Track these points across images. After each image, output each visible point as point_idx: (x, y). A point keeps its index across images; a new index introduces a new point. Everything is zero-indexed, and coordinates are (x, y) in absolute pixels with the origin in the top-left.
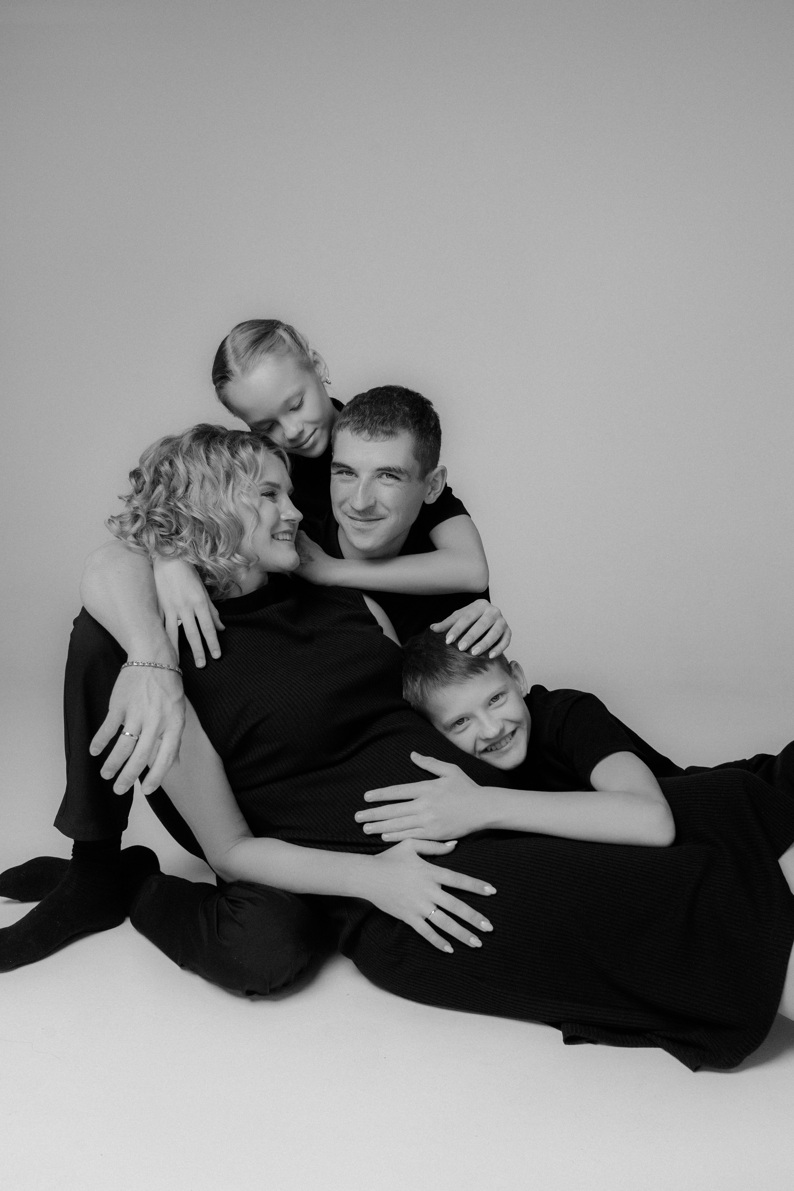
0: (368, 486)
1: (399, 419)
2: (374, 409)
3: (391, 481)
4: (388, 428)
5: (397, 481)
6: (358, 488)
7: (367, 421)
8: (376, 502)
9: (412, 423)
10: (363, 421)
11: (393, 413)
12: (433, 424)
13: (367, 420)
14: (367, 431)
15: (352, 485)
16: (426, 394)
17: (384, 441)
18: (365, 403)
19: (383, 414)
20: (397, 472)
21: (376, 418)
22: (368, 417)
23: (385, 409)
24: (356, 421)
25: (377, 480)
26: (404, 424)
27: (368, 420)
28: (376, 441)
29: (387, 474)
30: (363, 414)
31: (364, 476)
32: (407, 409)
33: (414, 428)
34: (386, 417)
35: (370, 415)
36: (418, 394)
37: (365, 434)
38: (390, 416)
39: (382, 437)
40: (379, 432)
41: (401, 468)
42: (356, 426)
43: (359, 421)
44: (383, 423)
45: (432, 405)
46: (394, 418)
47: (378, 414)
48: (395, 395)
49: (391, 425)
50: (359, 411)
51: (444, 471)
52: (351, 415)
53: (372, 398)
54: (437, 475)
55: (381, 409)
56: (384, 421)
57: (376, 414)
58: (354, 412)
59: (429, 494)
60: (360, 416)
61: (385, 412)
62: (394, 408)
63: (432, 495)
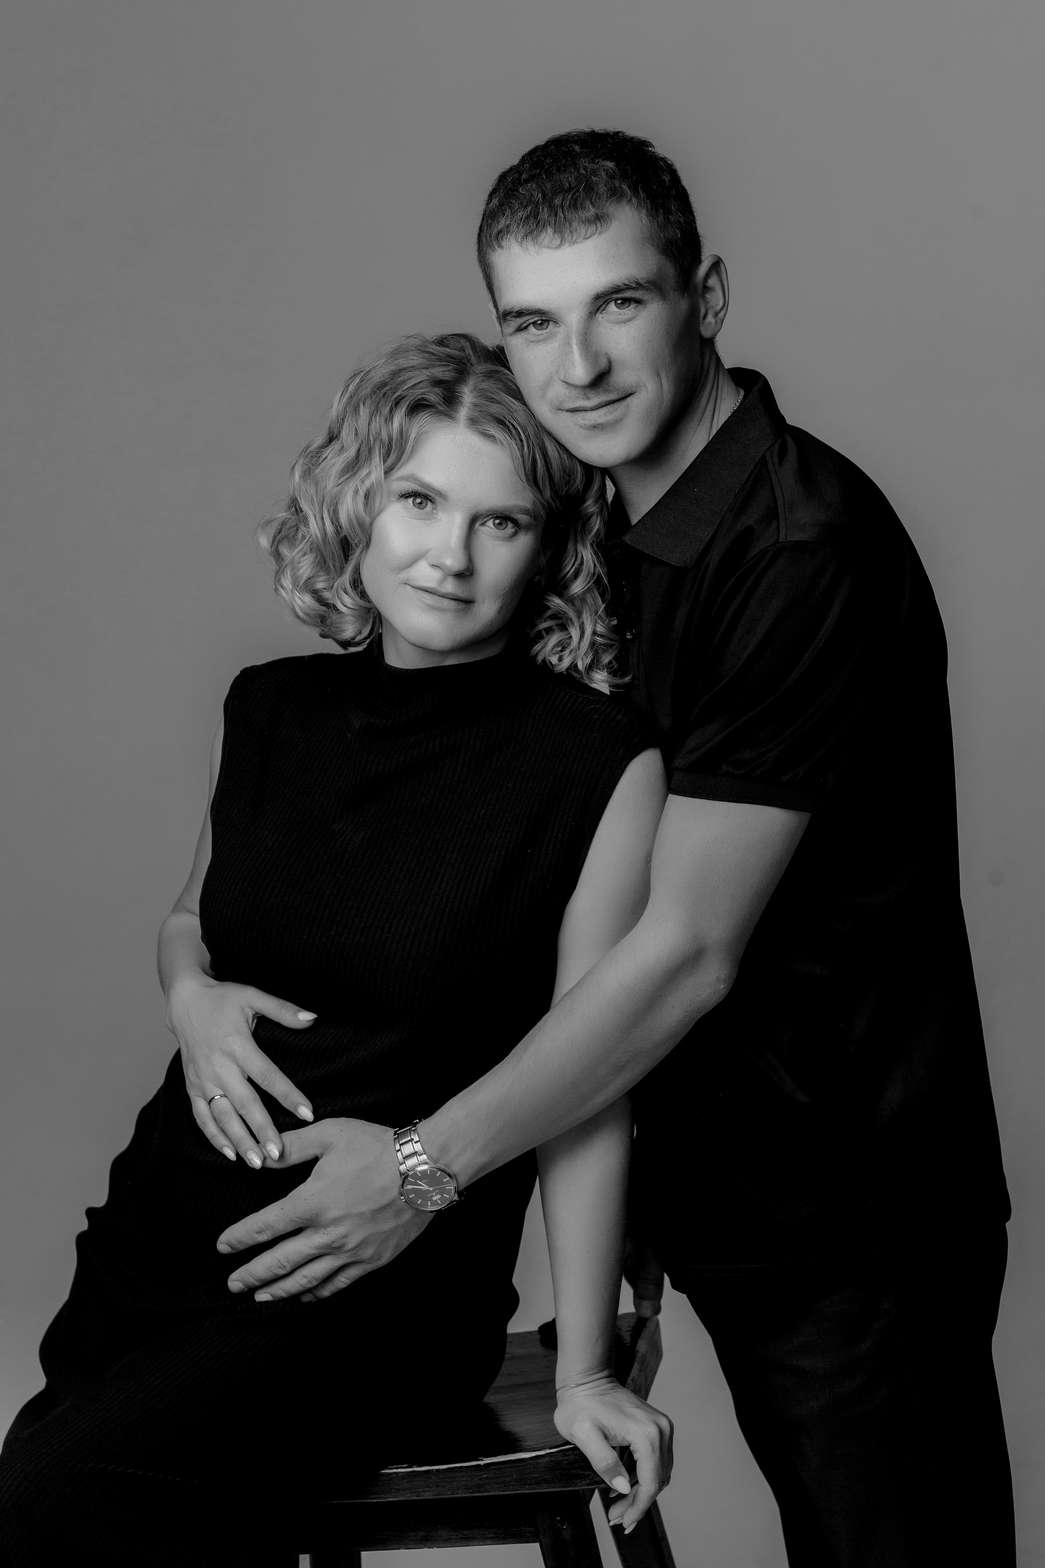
0: (588, 338)
1: (602, 189)
2: (548, 186)
3: (628, 312)
4: (589, 211)
5: (640, 306)
6: (568, 343)
7: (544, 213)
8: (609, 360)
9: (629, 187)
10: (535, 215)
11: (587, 181)
12: (667, 178)
13: (543, 209)
14: (550, 230)
15: (553, 344)
16: (633, 130)
17: (589, 237)
18: (526, 181)
19: (570, 189)
20: (633, 290)
21: (557, 201)
23: (567, 178)
24: (521, 219)
25: (599, 316)
26: (615, 194)
27: (546, 210)
28: (574, 243)
29: (615, 300)
30: (530, 202)
31: (573, 318)
32: (610, 165)
34: (578, 191)
35: (544, 197)
36: (617, 133)
37: (548, 236)
38: (585, 187)
39: (583, 230)
40: (574, 225)
41: (639, 277)
43: (527, 217)
44: (575, 205)
46: (592, 189)
47: (560, 192)
48: (577, 148)
49: (592, 204)
50: (519, 198)
51: (717, 265)
52: (508, 212)
53: (536, 169)
54: (707, 276)
55: (561, 182)
56: (576, 200)
57: (555, 194)
58: (511, 203)
59: (705, 317)
60: (525, 207)
61: (570, 184)
62: (584, 172)
63: (710, 318)
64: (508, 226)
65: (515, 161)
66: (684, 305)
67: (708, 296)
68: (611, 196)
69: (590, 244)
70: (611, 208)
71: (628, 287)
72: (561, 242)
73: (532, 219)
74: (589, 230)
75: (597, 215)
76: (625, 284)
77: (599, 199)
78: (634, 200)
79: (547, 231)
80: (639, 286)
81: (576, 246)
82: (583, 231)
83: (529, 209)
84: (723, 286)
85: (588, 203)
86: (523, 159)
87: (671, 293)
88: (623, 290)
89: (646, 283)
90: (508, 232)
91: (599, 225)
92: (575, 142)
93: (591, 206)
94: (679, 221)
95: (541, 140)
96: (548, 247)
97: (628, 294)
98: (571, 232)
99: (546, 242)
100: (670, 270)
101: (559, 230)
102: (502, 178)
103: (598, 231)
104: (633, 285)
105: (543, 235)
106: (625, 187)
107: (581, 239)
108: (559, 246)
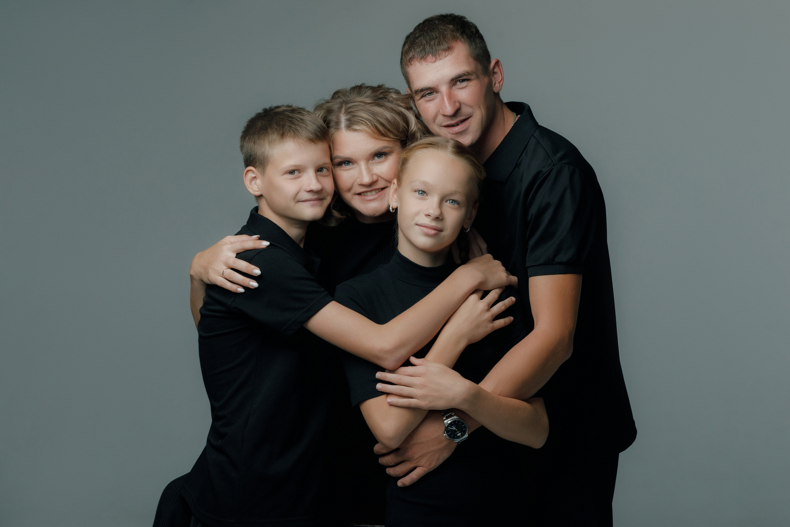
0: (450, 96)
1: (449, 36)
2: (428, 38)
3: (464, 84)
4: (445, 46)
5: (469, 82)
6: (443, 99)
7: (427, 49)
8: (460, 105)
9: (460, 35)
10: (424, 49)
11: (443, 34)
12: (474, 30)
13: (427, 47)
14: (431, 55)
15: (437, 101)
16: (458, 12)
17: (447, 56)
18: (418, 37)
19: (437, 38)
20: (467, 75)
21: (432, 43)
22: (427, 45)
23: (435, 34)
24: (419, 52)
25: (454, 88)
26: (455, 38)
27: (428, 47)
28: (441, 59)
29: (459, 81)
30: (421, 45)
31: (444, 89)
32: (451, 26)
33: (463, 37)
34: (440, 38)
35: (427, 42)
36: (452, 14)
37: (430, 58)
38: (443, 37)
40: (440, 52)
41: (468, 70)
42: (421, 55)
43: (421, 51)
44: (439, 44)
45: (466, 18)
46: (445, 37)
47: (433, 40)
48: (437, 22)
49: (446, 43)
50: (416, 44)
51: (497, 63)
52: (413, 50)
53: (422, 31)
54: (494, 68)
55: (432, 35)
56: (440, 42)
57: (431, 40)
58: (414, 46)
59: (495, 84)
60: (420, 47)
61: (436, 36)
62: (441, 30)
63: (497, 85)
64: (414, 56)
65: (412, 30)
66: (486, 80)
67: (495, 76)
68: (453, 39)
69: (447, 59)
70: (454, 44)
71: (464, 75)
72: (436, 59)
73: (423, 51)
74: (446, 53)
75: (449, 47)
76: (463, 74)
77: (449, 40)
78: (462, 39)
79: (429, 56)
80: (468, 74)
81: (442, 60)
82: (444, 54)
83: (421, 48)
84: (501, 71)
85: (444, 42)
86: (415, 29)
87: (481, 75)
88: (462, 76)
89: (471, 72)
90: (414, 58)
91: (450, 51)
92: (436, 20)
93: (446, 44)
94: (481, 47)
95: (421, 21)
96: (431, 62)
97: (465, 77)
98: (439, 55)
99: (429, 60)
100: (480, 67)
101: (434, 55)
102: (408, 37)
103: (450, 53)
104: (466, 74)
105: (428, 57)
106: (458, 35)
107: (443, 58)
108: (435, 62)
